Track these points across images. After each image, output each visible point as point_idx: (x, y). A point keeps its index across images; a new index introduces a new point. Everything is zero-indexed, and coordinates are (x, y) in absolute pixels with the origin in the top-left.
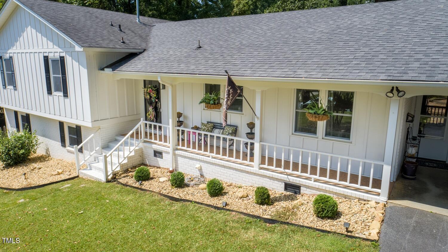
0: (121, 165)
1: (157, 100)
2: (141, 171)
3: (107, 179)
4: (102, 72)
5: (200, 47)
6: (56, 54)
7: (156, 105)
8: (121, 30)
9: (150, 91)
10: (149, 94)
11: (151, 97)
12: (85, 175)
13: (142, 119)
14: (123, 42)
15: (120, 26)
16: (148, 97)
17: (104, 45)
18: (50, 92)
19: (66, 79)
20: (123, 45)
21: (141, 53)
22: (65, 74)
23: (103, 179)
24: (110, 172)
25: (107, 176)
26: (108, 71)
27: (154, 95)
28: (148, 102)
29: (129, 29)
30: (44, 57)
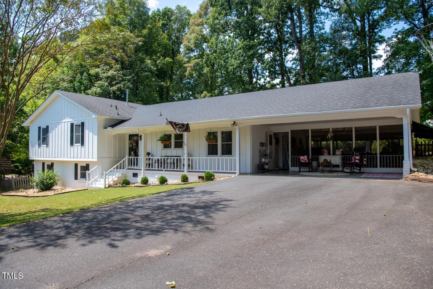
0: (114, 181)
1: (136, 148)
2: (125, 180)
3: (105, 186)
4: (106, 129)
5: (161, 115)
6: (79, 121)
7: (136, 151)
8: (117, 109)
9: (132, 142)
10: (132, 144)
11: (133, 146)
12: (92, 187)
13: (127, 156)
14: (118, 114)
15: (116, 106)
16: (131, 146)
17: (108, 115)
18: (72, 144)
19: (84, 135)
20: (118, 116)
21: (128, 120)
22: (84, 132)
23: (103, 187)
24: (107, 183)
25: (105, 185)
26: (109, 129)
27: (135, 145)
28: (131, 149)
29: (122, 109)
30: (71, 124)
